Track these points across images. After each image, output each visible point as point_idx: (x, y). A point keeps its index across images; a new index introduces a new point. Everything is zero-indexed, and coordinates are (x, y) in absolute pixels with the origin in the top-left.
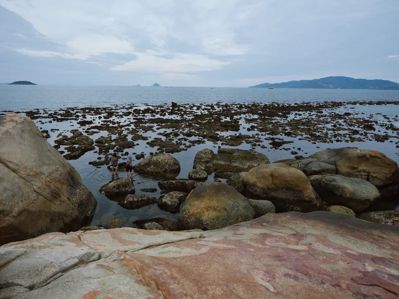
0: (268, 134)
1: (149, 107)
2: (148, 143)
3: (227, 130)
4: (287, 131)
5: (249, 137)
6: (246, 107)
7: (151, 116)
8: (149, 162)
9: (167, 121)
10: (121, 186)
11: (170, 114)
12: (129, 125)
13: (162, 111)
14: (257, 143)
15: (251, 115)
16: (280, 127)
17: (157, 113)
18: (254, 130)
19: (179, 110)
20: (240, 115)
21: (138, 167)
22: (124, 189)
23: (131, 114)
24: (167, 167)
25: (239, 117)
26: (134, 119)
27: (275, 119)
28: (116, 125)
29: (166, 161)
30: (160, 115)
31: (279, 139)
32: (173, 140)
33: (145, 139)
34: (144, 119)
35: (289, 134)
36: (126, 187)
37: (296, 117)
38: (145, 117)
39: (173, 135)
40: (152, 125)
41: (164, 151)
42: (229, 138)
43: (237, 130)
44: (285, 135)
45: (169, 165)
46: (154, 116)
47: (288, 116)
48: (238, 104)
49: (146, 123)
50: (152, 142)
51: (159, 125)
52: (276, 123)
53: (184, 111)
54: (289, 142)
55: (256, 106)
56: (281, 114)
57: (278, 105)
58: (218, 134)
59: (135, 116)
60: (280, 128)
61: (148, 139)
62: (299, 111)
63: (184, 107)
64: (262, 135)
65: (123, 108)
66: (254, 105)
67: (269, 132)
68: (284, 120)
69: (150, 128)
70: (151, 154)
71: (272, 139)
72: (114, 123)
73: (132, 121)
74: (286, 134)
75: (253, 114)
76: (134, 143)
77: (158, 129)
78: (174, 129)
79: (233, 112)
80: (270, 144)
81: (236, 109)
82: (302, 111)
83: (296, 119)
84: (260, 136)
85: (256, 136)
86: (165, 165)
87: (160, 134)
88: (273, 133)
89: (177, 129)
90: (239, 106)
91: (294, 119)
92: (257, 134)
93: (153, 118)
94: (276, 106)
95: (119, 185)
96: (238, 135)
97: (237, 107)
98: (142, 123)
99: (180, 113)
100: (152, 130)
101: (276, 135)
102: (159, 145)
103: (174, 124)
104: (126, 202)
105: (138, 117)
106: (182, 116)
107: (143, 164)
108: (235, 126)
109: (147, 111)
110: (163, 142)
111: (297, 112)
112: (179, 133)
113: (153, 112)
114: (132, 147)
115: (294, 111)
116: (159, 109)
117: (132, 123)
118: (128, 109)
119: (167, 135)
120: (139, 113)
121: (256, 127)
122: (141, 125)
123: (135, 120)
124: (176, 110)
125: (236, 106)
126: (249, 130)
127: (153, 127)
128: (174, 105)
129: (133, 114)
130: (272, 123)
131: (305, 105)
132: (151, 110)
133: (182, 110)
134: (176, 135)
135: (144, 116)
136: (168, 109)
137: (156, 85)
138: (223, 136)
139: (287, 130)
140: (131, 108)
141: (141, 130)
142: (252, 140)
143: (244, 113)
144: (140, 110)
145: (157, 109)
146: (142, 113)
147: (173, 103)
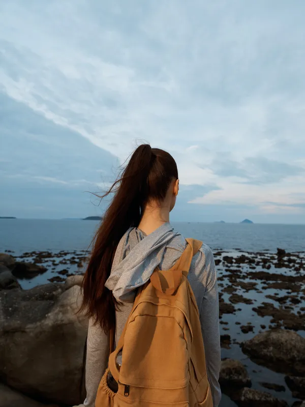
1: (244, 254)
2: (254, 309)
7: (250, 268)
8: (266, 341)
9: (275, 277)
10: (233, 372)
11: (278, 266)
13: (265, 261)
17: (258, 264)
19: (290, 261)
21: (249, 346)
22: (236, 378)
23: (221, 264)
24: (295, 353)
26: (227, 270)
29: (293, 343)
32: (292, 309)
33: (248, 302)
34: (241, 272)
36: (240, 374)
38: (240, 269)
39: (290, 301)
40: (253, 281)
41: (281, 325)
45: (298, 351)
46: (254, 268)
49: (244, 277)
50: (260, 308)
51: (264, 283)
53: (298, 263)
59: (227, 266)
61: (252, 303)
63: (298, 257)
69: (252, 287)
70: (263, 327)
76: (233, 307)
77: (264, 288)
78: (290, 291)
86: (291, 349)
87: (269, 297)
89: (293, 291)
93: (254, 271)
95: (229, 369)
98: (239, 277)
99: (294, 266)
100: (256, 289)
102: (273, 315)
103: (288, 283)
104: (243, 398)
105: (232, 268)
106: (297, 270)
107: (256, 342)
109: (241, 260)
110: (277, 310)
112: (299, 298)
113: (251, 261)
114: (232, 313)
116: (259, 257)
119: (281, 300)
120: (232, 263)
124: (285, 261)
127: (255, 284)
128: (281, 253)
129: (224, 263)
132: (247, 258)
133: (294, 261)
134: (295, 301)
135: (239, 267)
136: (273, 258)
137: (247, 221)
140: (219, 254)
141: (239, 287)
144: (232, 258)
145: (257, 257)
146: (235, 263)
147: (278, 249)
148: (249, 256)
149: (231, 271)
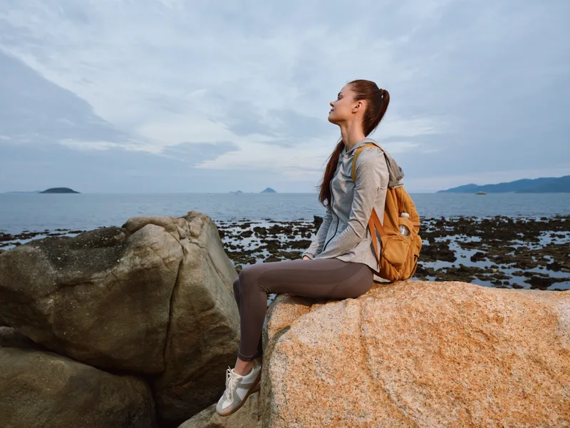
0: (514, 266)
1: (277, 224)
3: (434, 260)
4: (550, 263)
5: (482, 271)
6: (449, 224)
7: (288, 237)
12: (259, 250)
13: (303, 230)
14: (503, 281)
15: (465, 236)
16: (532, 255)
17: (296, 233)
18: (485, 260)
20: (445, 236)
23: (253, 235)
25: (444, 239)
26: (262, 242)
27: (516, 243)
28: (238, 250)
30: (303, 236)
31: (541, 275)
34: (279, 242)
35: (555, 267)
37: (555, 240)
38: (278, 239)
40: (296, 250)
42: (445, 271)
43: (453, 259)
44: (548, 269)
46: (293, 237)
47: (539, 237)
48: (432, 219)
49: (285, 247)
52: (520, 249)
54: (563, 280)
55: (469, 223)
56: (522, 235)
57: (510, 221)
58: (422, 266)
59: (262, 237)
60: (533, 258)
62: (556, 230)
64: (503, 268)
65: (234, 225)
66: (462, 220)
67: (513, 264)
68: (533, 244)
71: (527, 274)
72: (233, 248)
73: (261, 245)
74: (549, 267)
75: (470, 235)
79: (428, 231)
80: (526, 282)
81: (431, 227)
82: (562, 230)
83: (555, 243)
84: (501, 270)
85: (495, 270)
88: (523, 265)
90: (435, 223)
91: (552, 244)
92: (493, 267)
93: (293, 240)
94: (507, 222)
96: (458, 267)
97: (432, 224)
98: (279, 247)
101: (531, 268)
105: (267, 239)
108: (446, 254)
109: (276, 230)
111: (552, 232)
115: (548, 230)
117: (264, 247)
118: (243, 227)
120: (265, 233)
121: (486, 255)
122: (279, 250)
123: (265, 244)
125: (429, 223)
126: (474, 259)
128: (318, 221)
129: (256, 234)
130: (513, 249)
131: (563, 220)
132: (282, 228)
135: (275, 237)
136: (311, 227)
137: (269, 190)
138: (433, 269)
139: (549, 260)
140: (248, 225)
141: (283, 257)
142: (489, 275)
143: (451, 234)
144: (264, 229)
145: (293, 227)
146: (269, 234)
147: (315, 217)
148: (284, 226)
149: (267, 242)
